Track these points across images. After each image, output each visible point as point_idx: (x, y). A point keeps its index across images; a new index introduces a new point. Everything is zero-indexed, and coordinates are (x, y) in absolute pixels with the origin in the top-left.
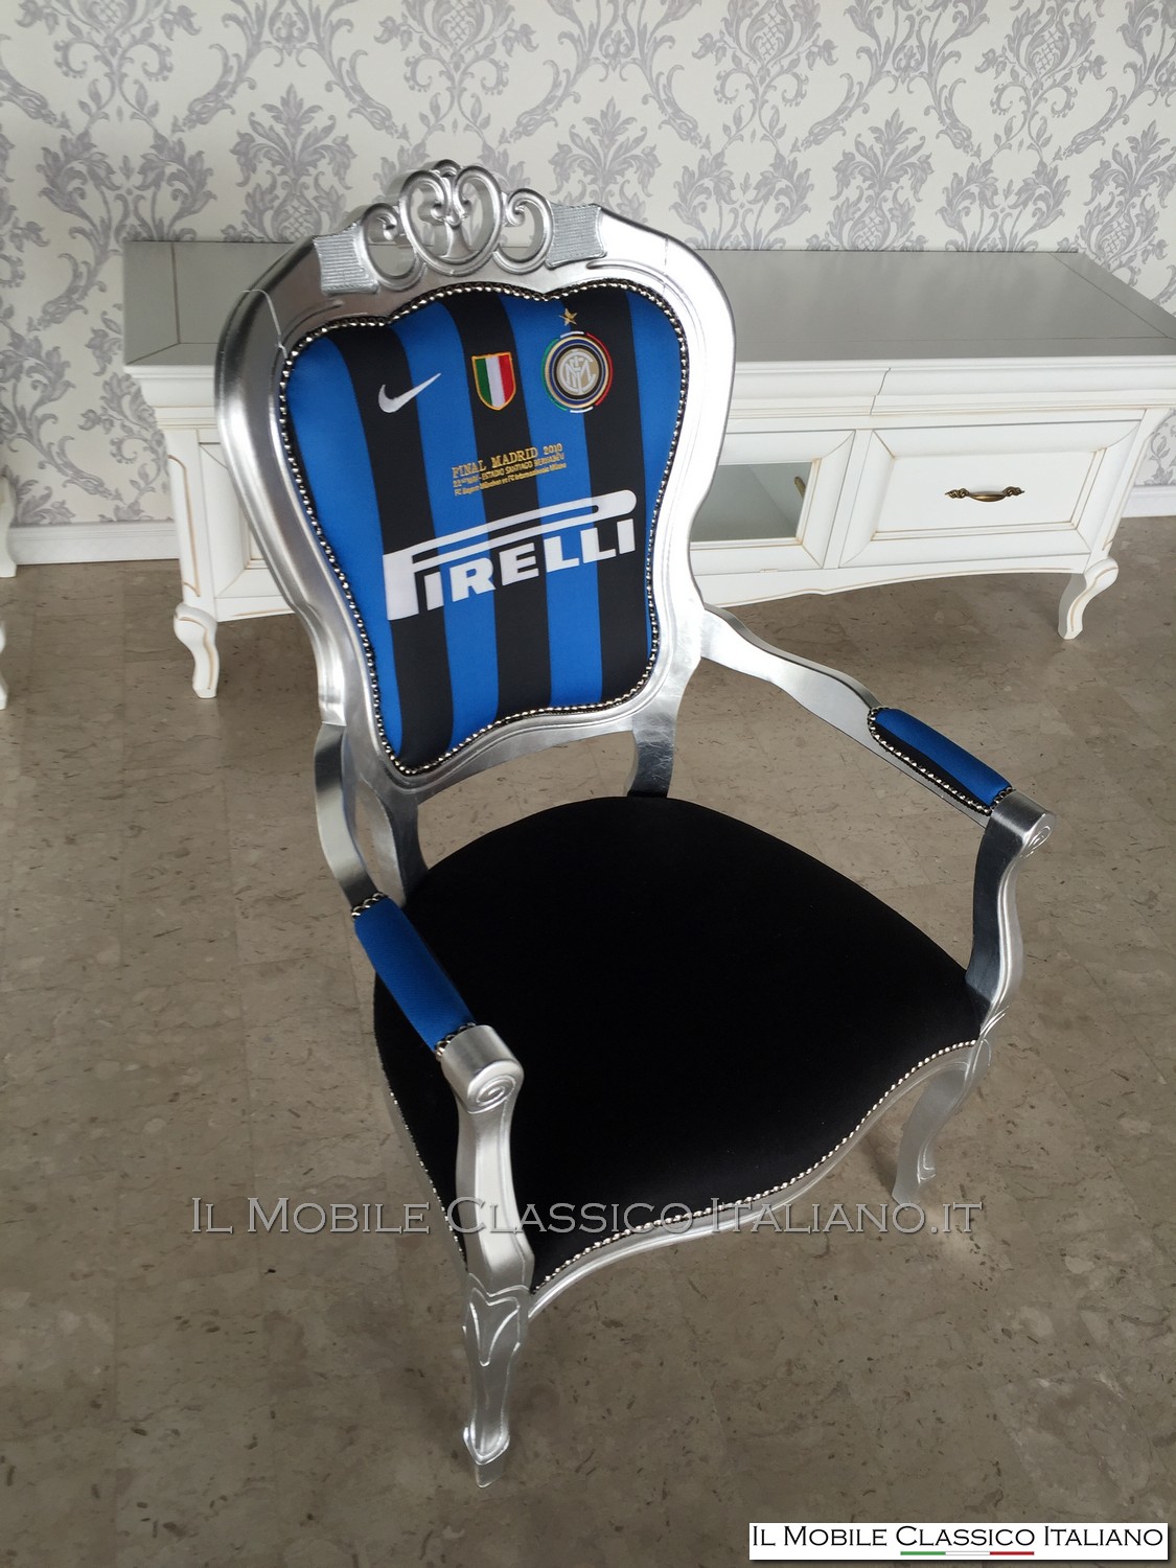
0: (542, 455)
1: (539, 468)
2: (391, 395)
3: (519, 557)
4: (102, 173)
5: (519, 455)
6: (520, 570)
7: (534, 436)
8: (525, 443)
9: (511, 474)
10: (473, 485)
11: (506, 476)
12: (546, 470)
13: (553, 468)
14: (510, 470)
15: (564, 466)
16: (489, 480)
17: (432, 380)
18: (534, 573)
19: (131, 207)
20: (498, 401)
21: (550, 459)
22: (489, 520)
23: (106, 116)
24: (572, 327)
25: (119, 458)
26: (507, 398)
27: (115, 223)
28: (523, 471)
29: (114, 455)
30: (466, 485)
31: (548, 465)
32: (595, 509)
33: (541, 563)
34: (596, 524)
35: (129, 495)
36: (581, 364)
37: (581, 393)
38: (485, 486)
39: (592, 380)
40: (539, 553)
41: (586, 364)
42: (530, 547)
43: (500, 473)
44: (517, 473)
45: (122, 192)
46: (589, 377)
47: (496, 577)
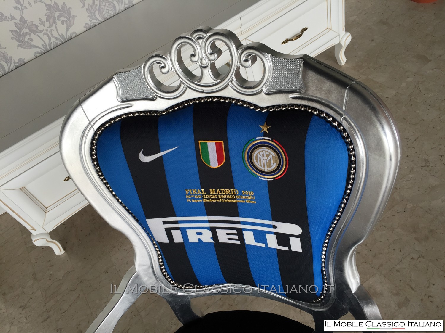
0: (241, 194)
1: (238, 199)
2: (146, 154)
3: (228, 234)
5: (227, 191)
6: (229, 239)
7: (236, 183)
8: (231, 186)
9: (222, 199)
10: (199, 199)
11: (218, 199)
12: (242, 201)
13: (248, 202)
14: (222, 197)
15: (255, 202)
16: (208, 199)
18: (238, 242)
20: (214, 164)
21: (244, 198)
22: (208, 215)
24: (265, 134)
28: (229, 199)
30: (194, 198)
31: (244, 200)
32: (275, 227)
33: (241, 238)
36: (267, 156)
37: (266, 170)
38: (205, 200)
39: (274, 166)
41: (271, 157)
42: (235, 232)
43: (214, 197)
44: (226, 199)
46: (272, 164)
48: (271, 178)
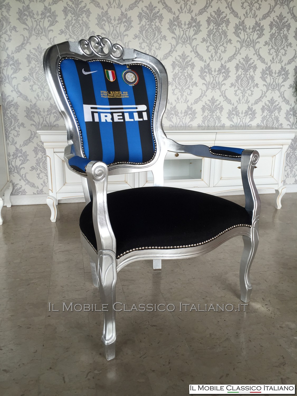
0: (122, 93)
1: (122, 96)
2: (85, 71)
3: (118, 116)
4: (39, 112)
5: (117, 92)
6: (119, 119)
7: (121, 89)
8: (118, 90)
9: (115, 96)
10: (106, 96)
11: (114, 96)
12: (123, 97)
13: (125, 97)
14: (116, 95)
15: (128, 97)
16: (110, 96)
17: (96, 71)
18: (122, 121)
19: (45, 119)
20: (112, 80)
21: (125, 95)
22: (110, 105)
23: (40, 100)
24: (128, 68)
25: (39, 178)
26: (114, 80)
27: (41, 123)
28: (118, 96)
29: (37, 177)
30: (104, 95)
31: (124, 96)
32: (137, 108)
33: (124, 118)
34: (137, 112)
35: (40, 187)
36: (131, 76)
37: (131, 82)
38: (109, 97)
39: (134, 79)
40: (123, 116)
41: (132, 76)
42: (121, 114)
43: (112, 95)
44: (117, 96)
45: (43, 116)
46: (133, 79)
47: (112, 119)
48: (133, 85)
